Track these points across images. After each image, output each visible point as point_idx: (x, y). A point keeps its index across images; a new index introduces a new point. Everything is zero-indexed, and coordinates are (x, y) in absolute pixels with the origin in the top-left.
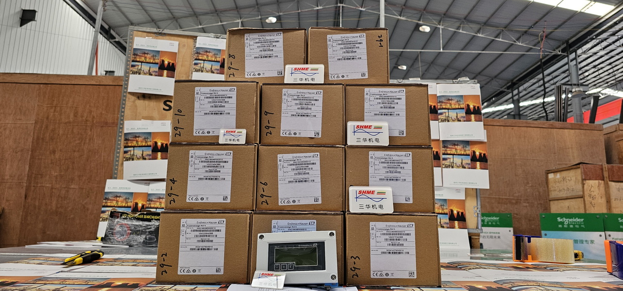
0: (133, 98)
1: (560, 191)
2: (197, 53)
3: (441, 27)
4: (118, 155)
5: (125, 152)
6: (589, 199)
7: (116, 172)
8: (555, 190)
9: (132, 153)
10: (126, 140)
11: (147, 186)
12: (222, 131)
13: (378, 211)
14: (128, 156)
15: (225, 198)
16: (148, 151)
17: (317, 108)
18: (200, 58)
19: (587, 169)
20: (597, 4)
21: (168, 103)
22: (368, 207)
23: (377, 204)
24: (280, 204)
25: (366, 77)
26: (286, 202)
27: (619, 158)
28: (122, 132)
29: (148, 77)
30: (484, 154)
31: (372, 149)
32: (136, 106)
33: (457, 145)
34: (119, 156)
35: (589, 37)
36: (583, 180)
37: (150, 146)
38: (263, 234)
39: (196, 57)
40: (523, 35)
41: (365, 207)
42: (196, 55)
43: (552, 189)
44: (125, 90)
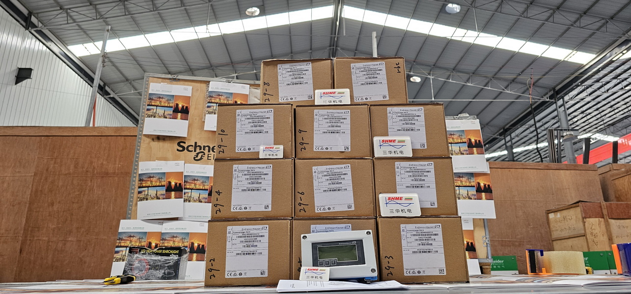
0: (148, 140)
1: (562, 230)
2: (210, 96)
3: (431, 77)
4: (132, 195)
5: (140, 192)
6: (591, 237)
7: (130, 212)
8: (557, 230)
9: (146, 193)
10: (140, 180)
11: (161, 226)
12: (262, 148)
13: (407, 214)
14: (142, 196)
15: (267, 207)
16: (162, 191)
17: (346, 126)
18: (213, 101)
19: (586, 207)
20: (579, 53)
21: (181, 144)
22: (398, 211)
23: (406, 209)
24: (316, 211)
25: (388, 98)
26: (322, 209)
27: (616, 197)
28: (136, 172)
29: (163, 119)
30: (489, 185)
31: (398, 160)
32: (151, 148)
33: (462, 177)
34: (133, 197)
35: (574, 84)
36: (583, 218)
37: (164, 186)
38: (306, 235)
39: (209, 101)
40: (511, 83)
41: (394, 211)
42: (209, 98)
43: (553, 229)
44: (141, 133)
